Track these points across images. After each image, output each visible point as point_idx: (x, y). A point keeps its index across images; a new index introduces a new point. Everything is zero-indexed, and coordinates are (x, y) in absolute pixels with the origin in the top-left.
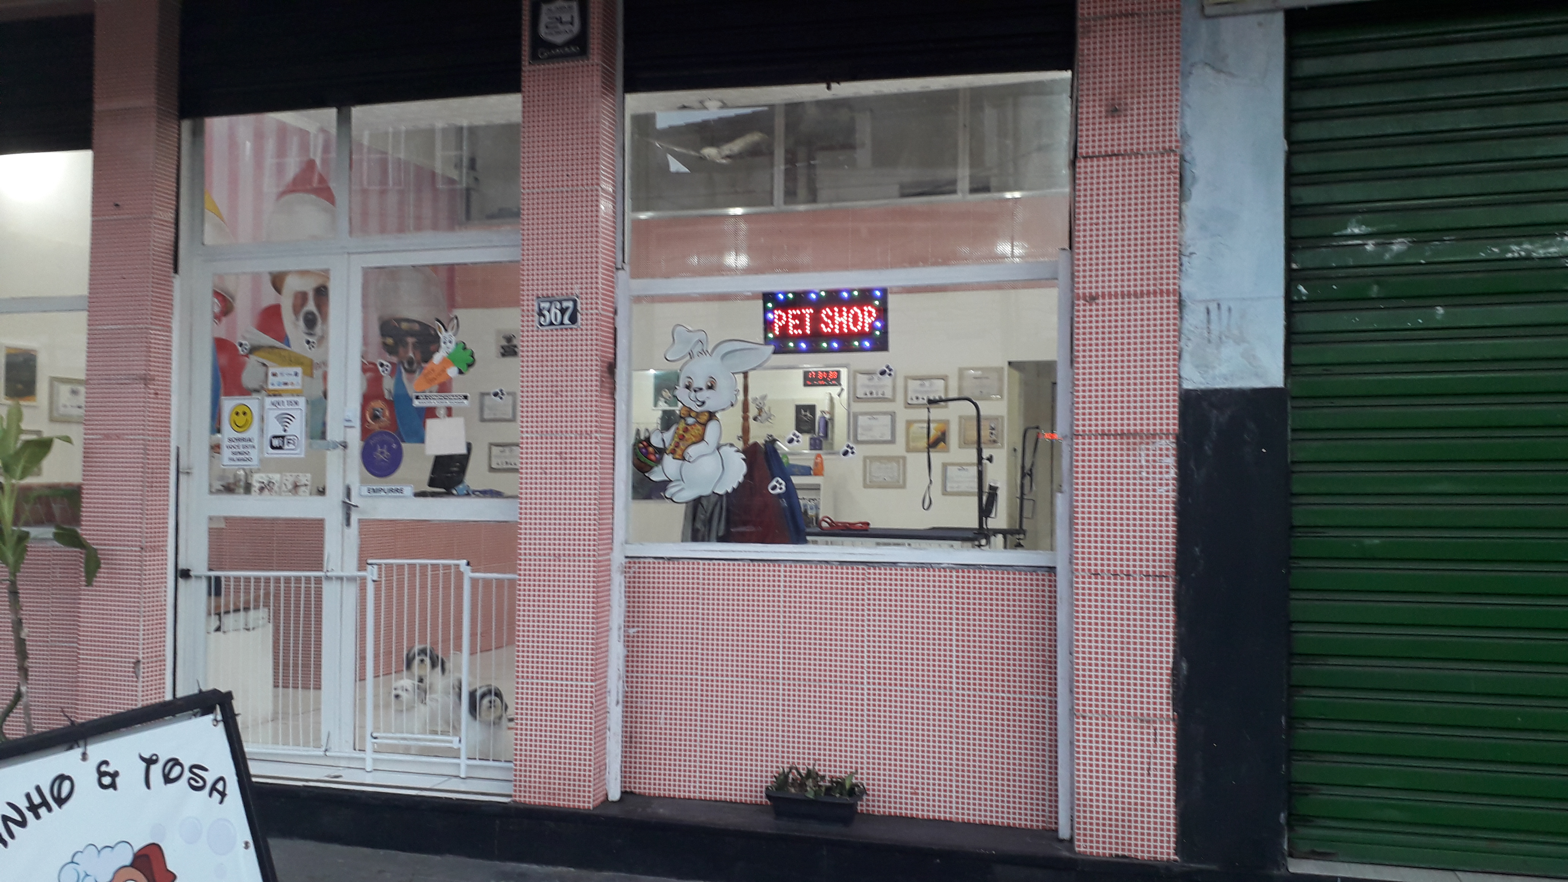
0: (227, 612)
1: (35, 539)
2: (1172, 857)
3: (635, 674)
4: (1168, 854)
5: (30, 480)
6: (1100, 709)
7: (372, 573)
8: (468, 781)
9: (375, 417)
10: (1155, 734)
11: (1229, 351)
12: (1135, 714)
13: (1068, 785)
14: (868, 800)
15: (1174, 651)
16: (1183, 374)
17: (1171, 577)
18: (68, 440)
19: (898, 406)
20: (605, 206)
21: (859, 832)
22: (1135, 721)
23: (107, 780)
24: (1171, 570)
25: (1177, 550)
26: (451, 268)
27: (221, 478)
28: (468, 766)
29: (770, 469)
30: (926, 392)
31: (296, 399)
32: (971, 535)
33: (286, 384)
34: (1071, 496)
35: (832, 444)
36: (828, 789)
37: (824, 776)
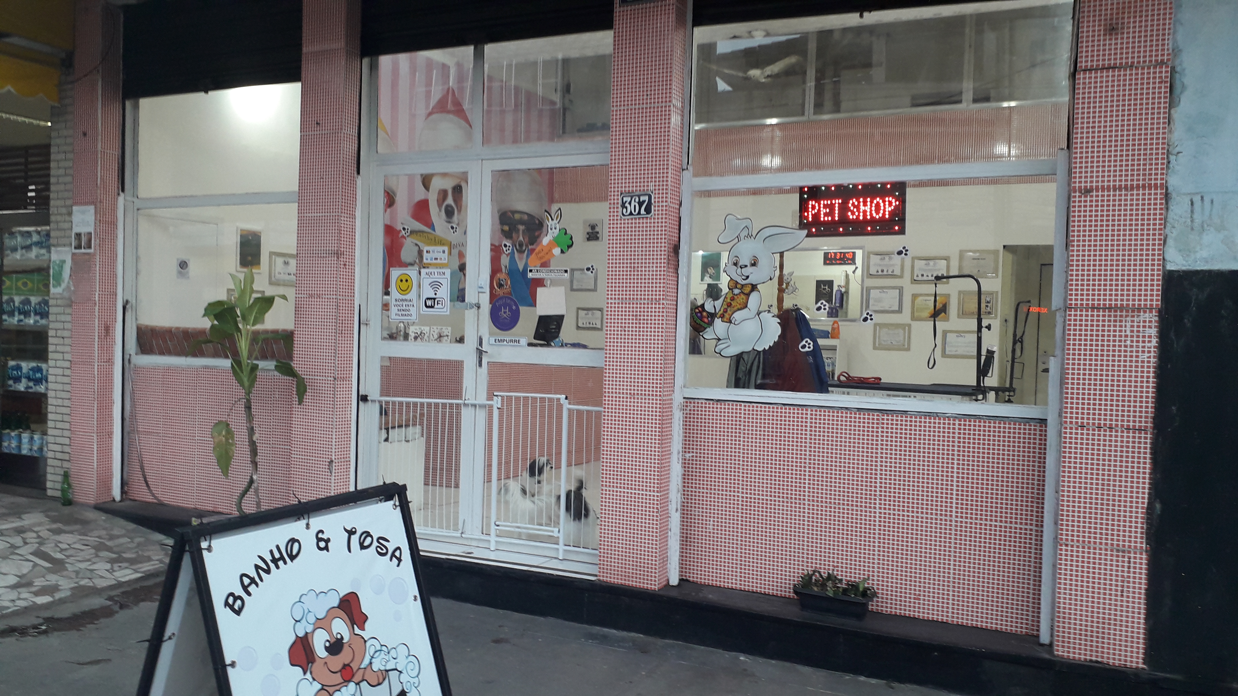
0: (393, 428)
1: (262, 369)
2: (1141, 666)
3: (690, 489)
4: (1137, 663)
5: (259, 327)
6: (1081, 539)
7: (497, 403)
8: (565, 562)
9: (500, 286)
10: (1129, 562)
11: (1209, 237)
12: (1112, 545)
13: (1049, 599)
14: (878, 602)
15: (1149, 494)
16: (1167, 257)
17: (1150, 431)
18: (284, 297)
19: (905, 282)
20: (675, 119)
21: (870, 625)
22: (1112, 551)
23: (322, 544)
24: (1149, 425)
25: (1155, 408)
26: (551, 170)
27: (389, 328)
28: (565, 551)
29: (800, 331)
30: (930, 270)
31: (443, 270)
32: (970, 391)
33: (436, 259)
34: (1063, 360)
35: (846, 313)
36: (845, 590)
37: (841, 580)
